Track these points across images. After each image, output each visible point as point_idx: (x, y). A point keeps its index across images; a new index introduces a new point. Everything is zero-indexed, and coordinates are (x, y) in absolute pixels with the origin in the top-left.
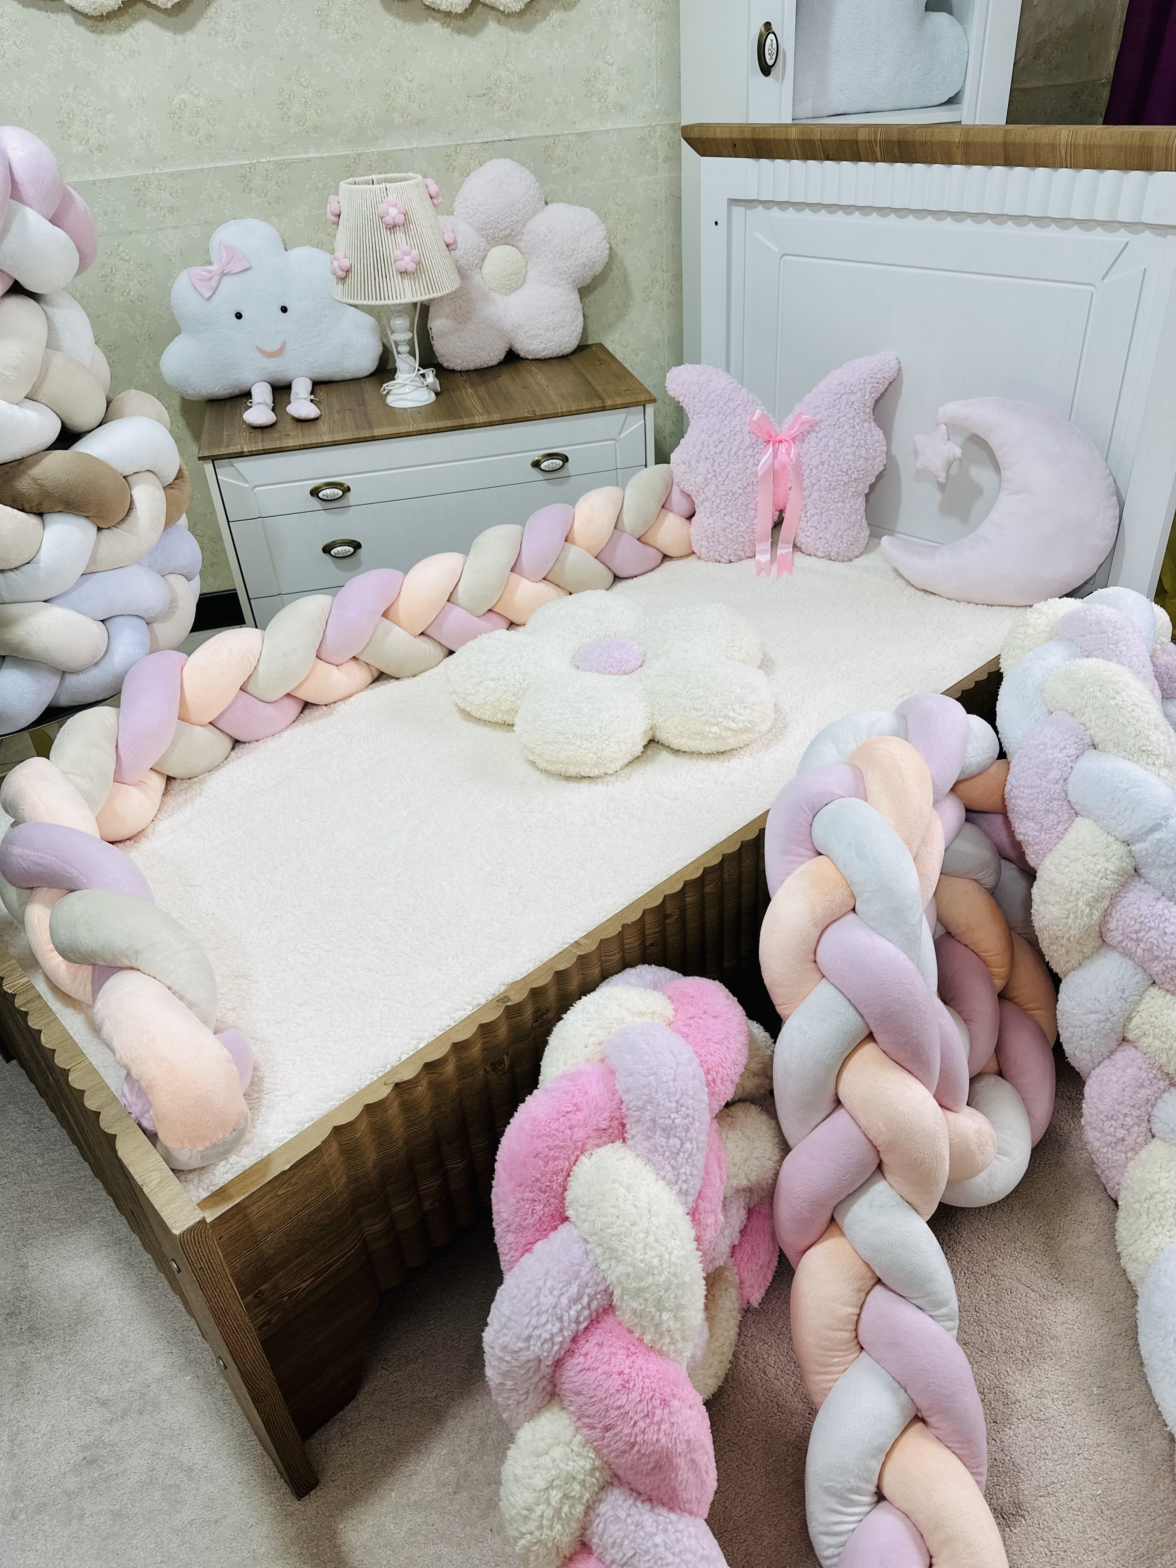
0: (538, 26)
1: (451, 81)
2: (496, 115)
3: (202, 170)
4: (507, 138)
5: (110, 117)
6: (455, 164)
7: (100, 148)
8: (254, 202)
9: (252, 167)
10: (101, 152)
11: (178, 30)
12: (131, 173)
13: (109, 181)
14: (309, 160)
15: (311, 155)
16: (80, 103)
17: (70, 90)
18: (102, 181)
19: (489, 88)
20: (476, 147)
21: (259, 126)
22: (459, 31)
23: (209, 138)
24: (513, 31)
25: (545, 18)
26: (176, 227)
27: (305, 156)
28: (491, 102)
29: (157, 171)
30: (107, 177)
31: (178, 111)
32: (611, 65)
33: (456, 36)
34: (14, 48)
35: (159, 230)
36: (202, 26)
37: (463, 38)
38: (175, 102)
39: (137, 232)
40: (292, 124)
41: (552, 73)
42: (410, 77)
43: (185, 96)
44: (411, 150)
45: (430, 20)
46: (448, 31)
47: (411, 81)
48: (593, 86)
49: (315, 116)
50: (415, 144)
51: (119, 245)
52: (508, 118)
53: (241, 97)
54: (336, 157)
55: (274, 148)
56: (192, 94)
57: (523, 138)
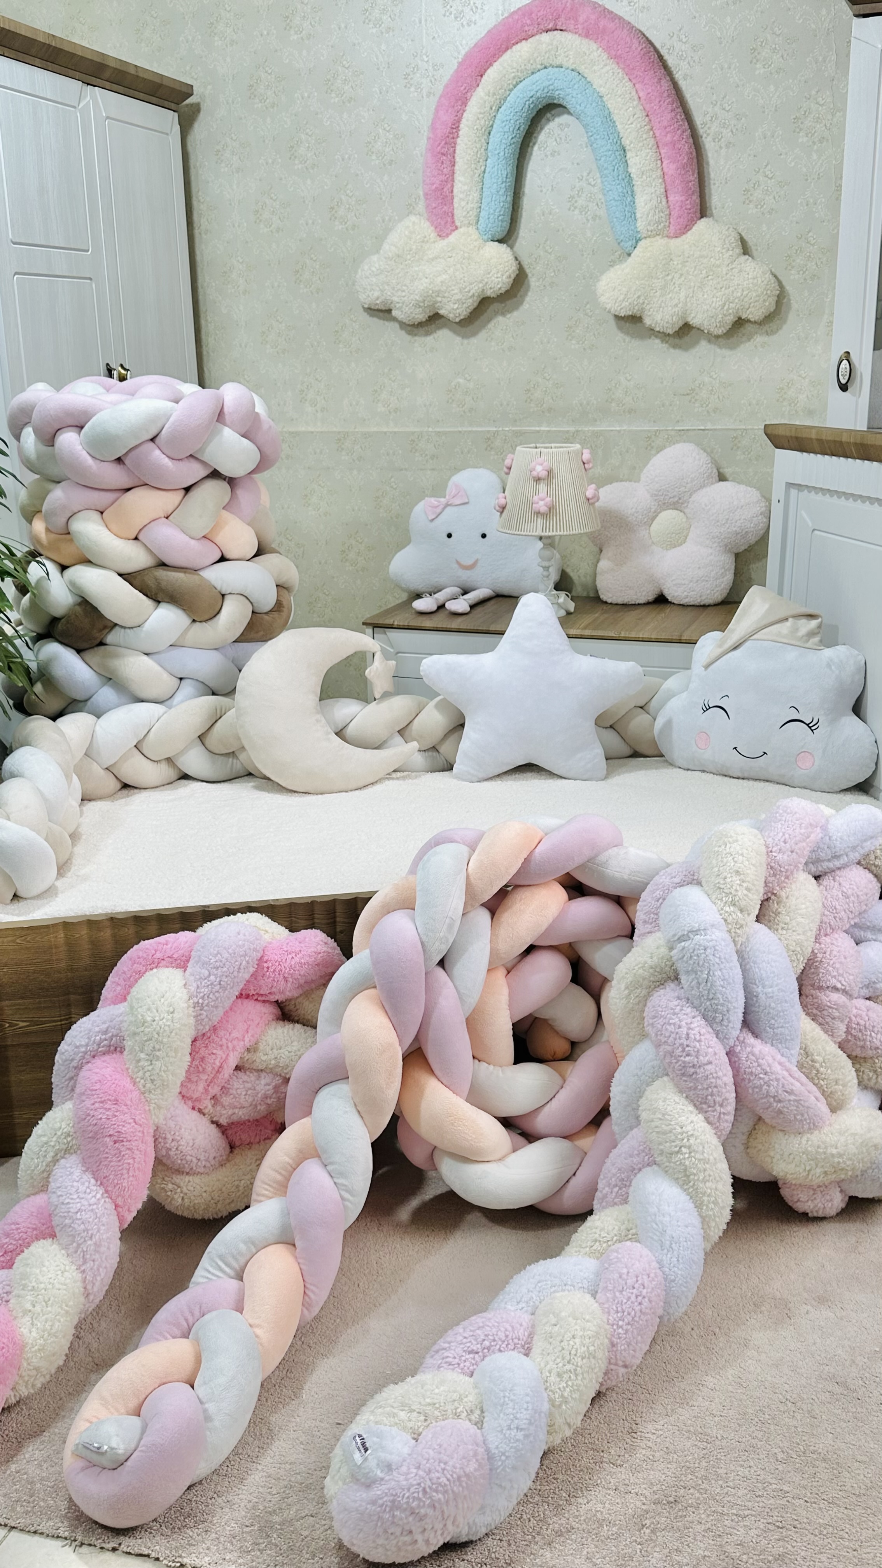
0: (742, 346)
1: (662, 383)
2: (696, 410)
3: (460, 432)
4: (703, 428)
5: (407, 390)
6: (653, 444)
7: (396, 410)
8: (492, 458)
9: (496, 433)
10: (396, 412)
11: (465, 336)
12: (412, 429)
13: (395, 433)
14: (538, 432)
15: (542, 429)
16: (390, 379)
17: (386, 371)
18: (391, 433)
19: (693, 390)
20: (673, 433)
21: (508, 405)
22: (675, 346)
23: (471, 410)
24: (720, 348)
25: (749, 340)
26: (433, 469)
27: (538, 429)
28: (693, 400)
29: (430, 429)
30: (396, 430)
31: (453, 390)
32: (804, 378)
33: (672, 350)
34: (358, 342)
35: (421, 470)
36: (483, 334)
37: (677, 352)
38: (453, 383)
39: (406, 469)
40: (532, 405)
41: (749, 381)
42: (629, 378)
43: (461, 381)
44: (619, 431)
45: (653, 337)
46: (665, 346)
47: (629, 381)
48: (785, 393)
49: (551, 401)
50: (625, 428)
51: (392, 477)
52: (705, 413)
53: (499, 383)
54: (559, 431)
55: (516, 421)
56: (465, 379)
57: (715, 430)
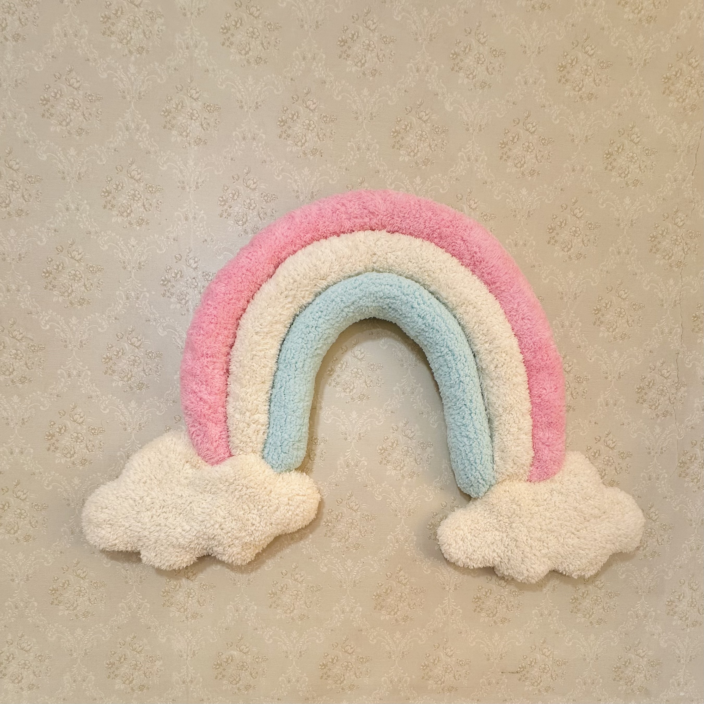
1: (488, 659)
17: (128, 639)
19: (524, 668)
28: (523, 678)
31: (224, 664)
38: (223, 656)
41: (585, 660)
53: (287, 657)
